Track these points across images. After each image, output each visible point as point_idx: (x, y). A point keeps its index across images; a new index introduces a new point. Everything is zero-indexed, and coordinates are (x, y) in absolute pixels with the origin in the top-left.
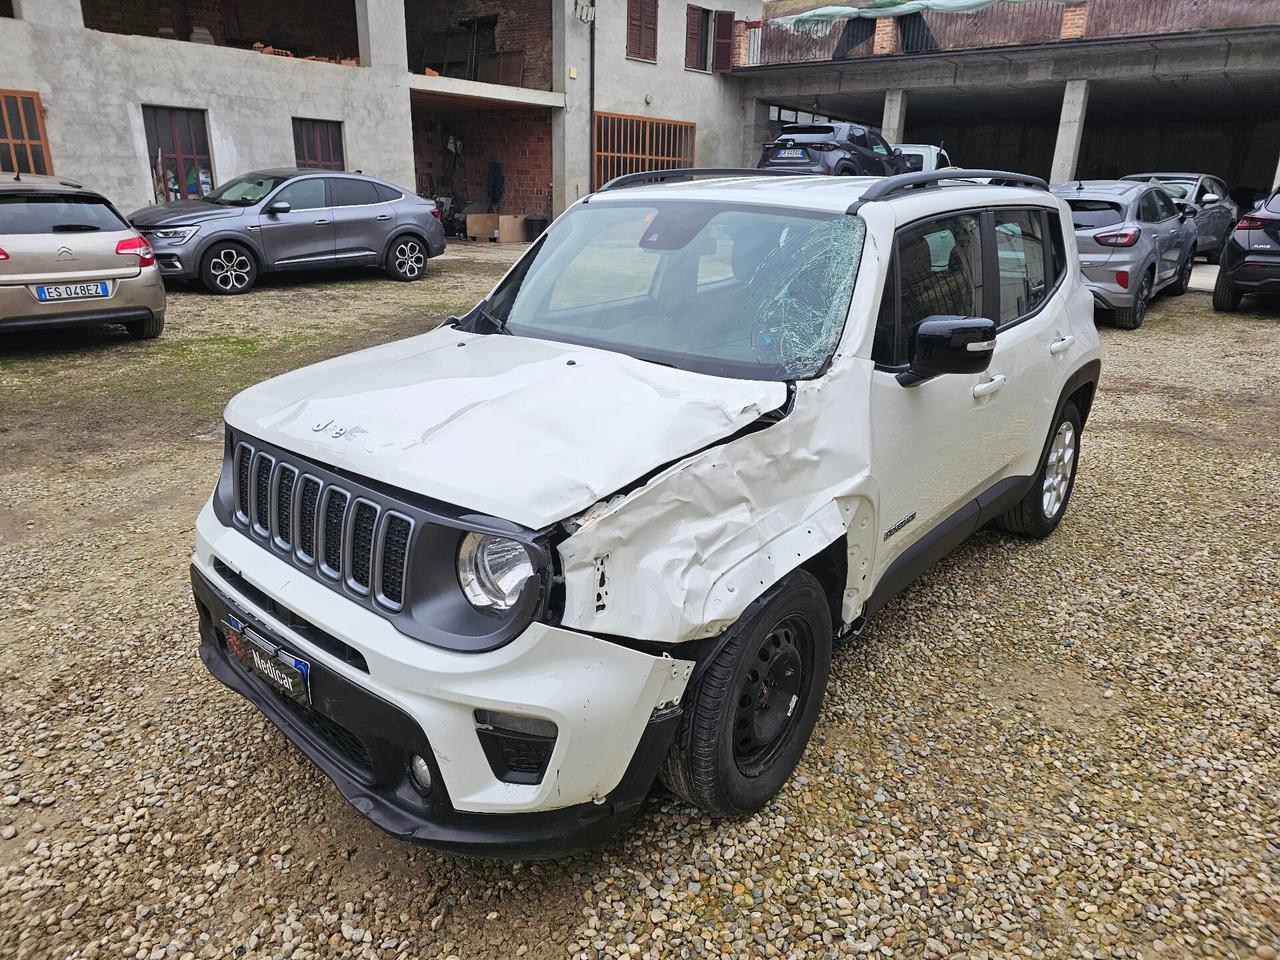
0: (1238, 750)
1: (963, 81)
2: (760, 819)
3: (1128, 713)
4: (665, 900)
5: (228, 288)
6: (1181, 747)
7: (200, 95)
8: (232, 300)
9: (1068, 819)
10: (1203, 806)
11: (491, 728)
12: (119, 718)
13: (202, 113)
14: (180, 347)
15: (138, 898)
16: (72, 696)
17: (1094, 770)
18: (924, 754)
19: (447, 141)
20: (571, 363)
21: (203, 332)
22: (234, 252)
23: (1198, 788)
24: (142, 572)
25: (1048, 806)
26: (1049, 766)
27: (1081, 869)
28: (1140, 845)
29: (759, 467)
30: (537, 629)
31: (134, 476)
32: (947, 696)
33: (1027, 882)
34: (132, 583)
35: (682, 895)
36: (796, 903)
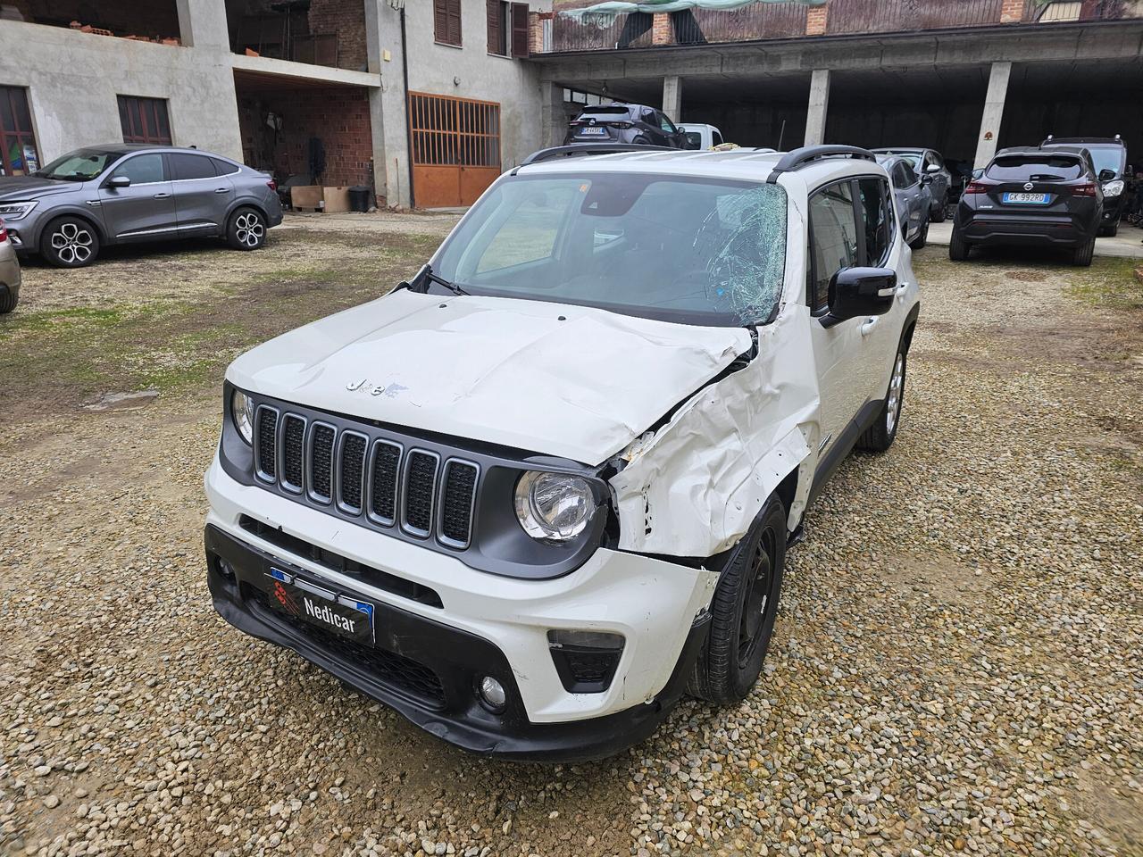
0: (1087, 607)
1: (728, 69)
2: (749, 704)
3: (998, 585)
4: (697, 781)
5: (71, 261)
6: (1047, 609)
7: (21, 73)
8: (78, 273)
9: (986, 675)
10: (1078, 653)
11: (560, 646)
12: (122, 680)
13: (23, 90)
14: (39, 321)
15: (211, 846)
16: (65, 664)
17: (990, 634)
18: (859, 635)
19: (267, 117)
20: (562, 318)
21: (57, 305)
22: (75, 226)
23: (1070, 639)
24: (88, 540)
25: (967, 666)
26: (956, 634)
27: (1009, 712)
28: (1045, 688)
29: (741, 402)
30: (603, 554)
31: (39, 450)
32: (858, 586)
33: (974, 729)
34: (82, 551)
35: (710, 775)
36: (803, 770)
